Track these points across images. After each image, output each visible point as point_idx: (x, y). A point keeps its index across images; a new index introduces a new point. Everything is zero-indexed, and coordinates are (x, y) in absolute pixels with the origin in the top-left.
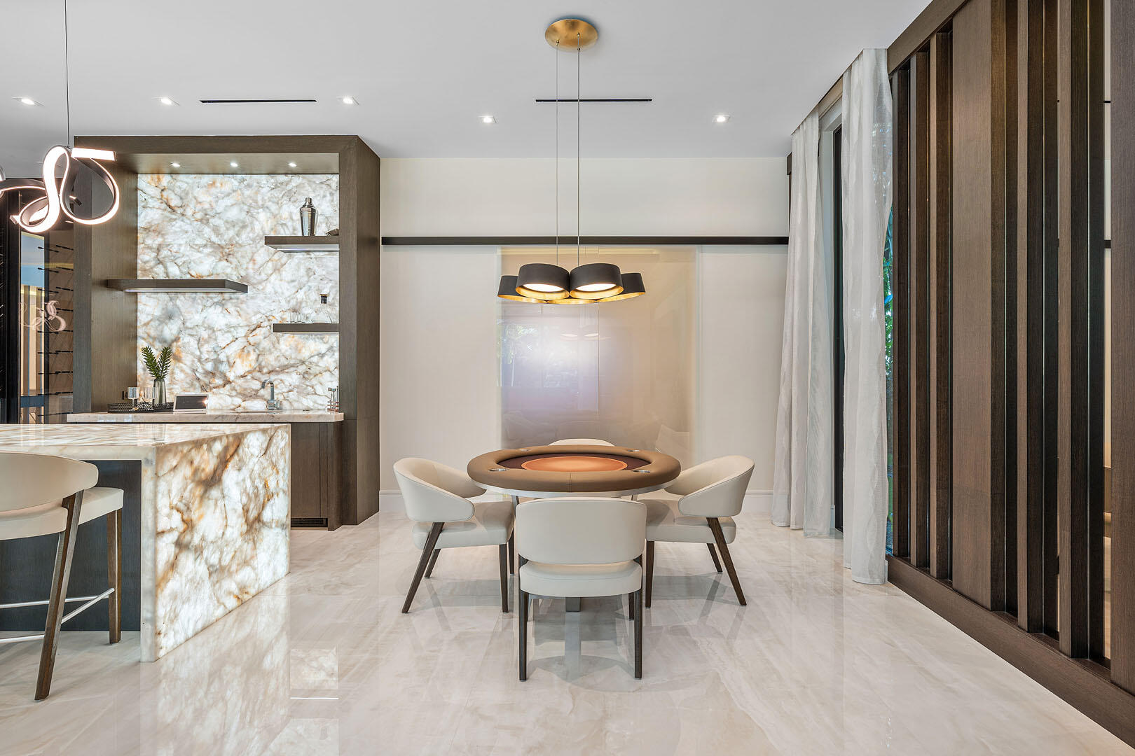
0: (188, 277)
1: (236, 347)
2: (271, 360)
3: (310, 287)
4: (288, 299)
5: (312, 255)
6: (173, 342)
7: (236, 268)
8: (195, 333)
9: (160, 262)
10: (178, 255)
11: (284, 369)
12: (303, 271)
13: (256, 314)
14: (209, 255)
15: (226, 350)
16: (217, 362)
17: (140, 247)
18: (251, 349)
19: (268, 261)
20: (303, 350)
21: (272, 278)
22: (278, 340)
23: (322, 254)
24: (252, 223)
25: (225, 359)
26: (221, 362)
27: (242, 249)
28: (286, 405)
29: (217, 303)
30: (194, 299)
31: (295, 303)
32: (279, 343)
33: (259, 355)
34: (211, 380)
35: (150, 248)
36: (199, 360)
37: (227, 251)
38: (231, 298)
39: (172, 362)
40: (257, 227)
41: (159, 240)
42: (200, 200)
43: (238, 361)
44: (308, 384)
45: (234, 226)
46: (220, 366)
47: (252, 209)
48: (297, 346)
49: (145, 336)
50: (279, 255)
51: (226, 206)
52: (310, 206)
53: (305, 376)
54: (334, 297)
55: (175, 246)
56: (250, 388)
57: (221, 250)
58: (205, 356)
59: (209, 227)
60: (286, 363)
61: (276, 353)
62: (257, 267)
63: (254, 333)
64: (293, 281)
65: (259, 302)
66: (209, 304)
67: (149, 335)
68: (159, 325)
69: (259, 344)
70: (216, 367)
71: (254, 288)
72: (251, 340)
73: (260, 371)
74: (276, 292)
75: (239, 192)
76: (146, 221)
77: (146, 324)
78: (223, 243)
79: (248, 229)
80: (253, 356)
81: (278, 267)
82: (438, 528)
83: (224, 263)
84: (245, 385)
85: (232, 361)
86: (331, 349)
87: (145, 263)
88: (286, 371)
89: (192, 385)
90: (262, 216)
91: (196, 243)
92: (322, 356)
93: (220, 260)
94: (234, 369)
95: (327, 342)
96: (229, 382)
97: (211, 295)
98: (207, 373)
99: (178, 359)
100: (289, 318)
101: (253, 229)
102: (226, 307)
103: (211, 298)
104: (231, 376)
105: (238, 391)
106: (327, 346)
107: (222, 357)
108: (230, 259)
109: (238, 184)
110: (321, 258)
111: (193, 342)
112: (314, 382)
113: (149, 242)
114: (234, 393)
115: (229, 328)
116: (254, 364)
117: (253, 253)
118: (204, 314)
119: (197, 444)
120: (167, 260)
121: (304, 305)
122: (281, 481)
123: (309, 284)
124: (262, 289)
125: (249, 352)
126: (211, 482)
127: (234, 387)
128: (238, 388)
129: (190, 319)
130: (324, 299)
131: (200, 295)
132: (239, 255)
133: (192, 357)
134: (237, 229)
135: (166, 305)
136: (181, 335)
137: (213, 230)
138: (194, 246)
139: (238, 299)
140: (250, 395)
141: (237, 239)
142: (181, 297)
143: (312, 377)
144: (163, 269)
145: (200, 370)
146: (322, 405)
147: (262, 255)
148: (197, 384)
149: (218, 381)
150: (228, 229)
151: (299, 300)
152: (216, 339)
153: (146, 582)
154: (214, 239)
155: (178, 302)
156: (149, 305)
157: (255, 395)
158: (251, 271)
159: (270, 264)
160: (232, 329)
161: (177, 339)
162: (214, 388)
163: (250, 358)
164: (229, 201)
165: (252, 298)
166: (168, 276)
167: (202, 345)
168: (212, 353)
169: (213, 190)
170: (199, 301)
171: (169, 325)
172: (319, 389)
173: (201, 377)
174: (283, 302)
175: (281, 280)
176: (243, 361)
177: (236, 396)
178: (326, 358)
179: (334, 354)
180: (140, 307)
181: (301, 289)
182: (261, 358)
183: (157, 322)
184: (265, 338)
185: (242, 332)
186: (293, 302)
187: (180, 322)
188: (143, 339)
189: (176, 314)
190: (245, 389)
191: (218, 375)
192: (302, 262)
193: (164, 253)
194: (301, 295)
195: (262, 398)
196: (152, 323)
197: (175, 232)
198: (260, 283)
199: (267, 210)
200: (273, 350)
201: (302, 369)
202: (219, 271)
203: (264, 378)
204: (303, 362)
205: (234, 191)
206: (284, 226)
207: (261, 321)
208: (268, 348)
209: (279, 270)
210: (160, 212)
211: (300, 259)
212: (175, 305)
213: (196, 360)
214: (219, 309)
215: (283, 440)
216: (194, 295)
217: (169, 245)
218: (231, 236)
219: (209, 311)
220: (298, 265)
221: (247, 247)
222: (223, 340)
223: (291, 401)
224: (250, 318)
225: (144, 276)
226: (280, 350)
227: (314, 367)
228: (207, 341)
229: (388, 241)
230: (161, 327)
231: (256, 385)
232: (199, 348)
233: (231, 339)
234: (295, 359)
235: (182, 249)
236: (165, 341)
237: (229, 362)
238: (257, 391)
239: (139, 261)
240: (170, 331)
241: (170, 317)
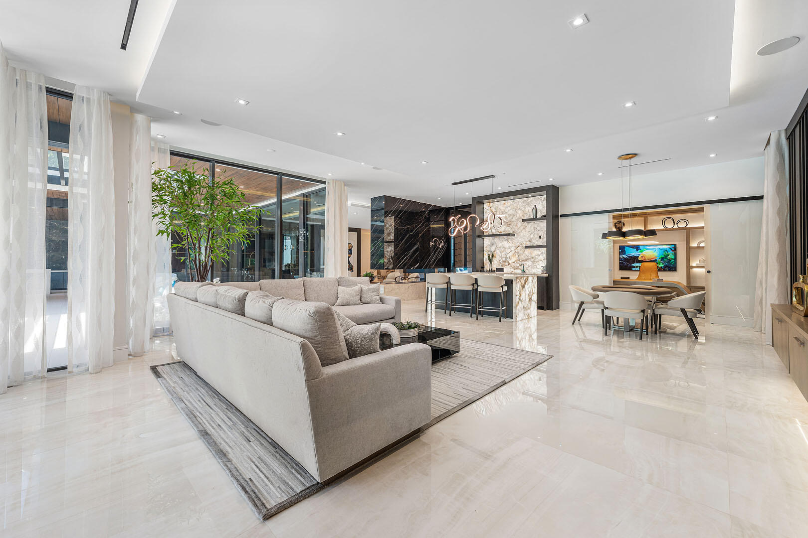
0: (498, 233)
1: (511, 254)
2: (522, 257)
3: (535, 233)
4: (528, 238)
7: (512, 229)
8: (500, 249)
9: (490, 228)
11: (526, 260)
12: (532, 228)
13: (518, 243)
14: (504, 226)
15: (509, 254)
16: (506, 258)
18: (516, 254)
19: (522, 227)
20: (533, 254)
21: (523, 231)
22: (526, 251)
24: (516, 214)
27: (513, 223)
28: (527, 271)
29: (506, 240)
30: (500, 239)
31: (530, 239)
34: (505, 263)
37: (509, 225)
38: (510, 239)
39: (494, 258)
40: (518, 215)
42: (501, 209)
43: (513, 258)
44: (534, 265)
45: (511, 216)
47: (516, 210)
48: (531, 253)
50: (525, 223)
51: (509, 210)
52: (536, 208)
53: (533, 262)
54: (544, 236)
56: (516, 266)
57: (507, 223)
58: (502, 256)
60: (528, 258)
61: (524, 255)
62: (518, 229)
63: (517, 249)
64: (529, 232)
65: (519, 239)
66: (504, 241)
67: (488, 250)
69: (519, 252)
70: (506, 260)
71: (517, 235)
72: (517, 251)
73: (519, 261)
74: (524, 236)
75: (513, 205)
76: (486, 217)
77: (486, 247)
79: (516, 217)
80: (517, 256)
81: (525, 227)
82: (582, 303)
83: (508, 227)
84: (514, 265)
85: (510, 258)
86: (542, 253)
87: (486, 230)
88: (528, 260)
89: (500, 265)
90: (519, 212)
92: (539, 255)
94: (511, 260)
95: (541, 251)
96: (510, 264)
98: (504, 261)
99: (495, 257)
100: (529, 244)
102: (509, 242)
103: (504, 239)
104: (510, 262)
105: (512, 267)
106: (540, 253)
107: (508, 256)
108: (510, 227)
109: (512, 203)
110: (539, 224)
111: (500, 252)
112: (536, 264)
115: (510, 247)
116: (517, 259)
117: (518, 225)
118: (502, 244)
119: (521, 277)
121: (533, 239)
122: (535, 290)
124: (520, 235)
126: (523, 287)
129: (499, 245)
130: (540, 237)
132: (512, 225)
133: (499, 256)
135: (492, 242)
137: (505, 218)
139: (512, 239)
140: (516, 268)
141: (512, 220)
143: (535, 262)
144: (491, 231)
145: (502, 260)
146: (539, 271)
147: (520, 225)
149: (507, 264)
150: (509, 217)
152: (506, 251)
153: (514, 305)
154: (505, 220)
155: (495, 240)
156: (487, 241)
157: (518, 268)
158: (516, 230)
161: (495, 251)
162: (505, 266)
164: (509, 208)
165: (517, 238)
166: (492, 233)
168: (505, 255)
169: (505, 206)
171: (493, 247)
172: (538, 266)
173: (501, 263)
174: (526, 239)
175: (526, 232)
179: (543, 255)
180: (485, 243)
181: (532, 234)
182: (519, 257)
183: (490, 246)
184: (521, 250)
185: (513, 248)
187: (496, 246)
188: (486, 251)
189: (495, 244)
191: (507, 262)
194: (532, 236)
195: (520, 269)
196: (488, 247)
198: (519, 233)
199: (521, 210)
201: (532, 260)
202: (507, 230)
203: (521, 263)
204: (533, 258)
205: (511, 205)
206: (526, 214)
207: (520, 245)
208: (522, 253)
209: (525, 229)
210: (490, 214)
212: (494, 242)
214: (507, 242)
215: (536, 280)
218: (510, 219)
219: (504, 243)
220: (531, 226)
222: (508, 251)
223: (529, 270)
224: (516, 244)
225: (485, 233)
226: (526, 254)
227: (536, 259)
228: (503, 252)
229: (561, 216)
230: (491, 248)
231: (518, 265)
232: (501, 254)
233: (510, 251)
234: (530, 256)
236: (492, 252)
239: (484, 229)
240: (493, 249)
241: (493, 245)
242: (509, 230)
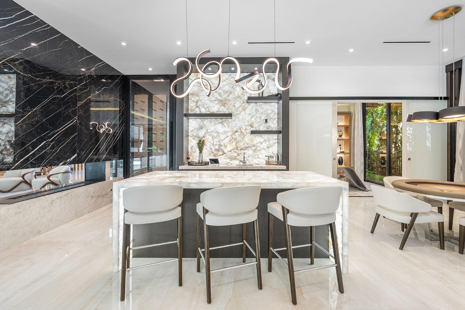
0: (209, 113)
1: (227, 140)
2: (241, 145)
3: (257, 116)
4: (248, 121)
5: (258, 104)
6: (203, 137)
7: (228, 109)
8: (211, 134)
9: (198, 107)
10: (205, 104)
11: (246, 148)
12: (254, 110)
13: (235, 127)
14: (217, 104)
15: (223, 141)
16: (220, 145)
17: (190, 101)
18: (233, 140)
19: (240, 106)
20: (254, 141)
21: (242, 113)
22: (244, 137)
23: (261, 103)
24: (234, 92)
25: (223, 144)
26: (222, 146)
27: (231, 102)
29: (219, 123)
30: (211, 121)
31: (251, 123)
32: (244, 138)
33: (236, 143)
34: (218, 153)
35: (194, 101)
36: (213, 145)
37: (224, 102)
38: (225, 121)
40: (236, 93)
41: (197, 98)
42: (213, 83)
43: (228, 145)
44: (256, 154)
45: (227, 93)
46: (221, 147)
47: (234, 86)
48: (251, 139)
49: (192, 135)
51: (224, 85)
53: (255, 151)
55: (203, 101)
56: (233, 156)
57: (221, 102)
58: (215, 143)
59: (217, 93)
60: (247, 146)
61: (243, 142)
62: (236, 109)
63: (235, 134)
64: (250, 114)
65: (237, 122)
66: (217, 123)
67: (193, 135)
68: (197, 131)
69: (237, 138)
70: (219, 148)
71: (235, 117)
72: (234, 137)
73: (237, 149)
74: (243, 119)
75: (229, 79)
76: (192, 91)
77: (192, 131)
78: (222, 99)
79: (233, 94)
80: (234, 143)
81: (244, 109)
83: (223, 107)
84: (231, 155)
85: (226, 145)
87: (192, 107)
88: (247, 149)
89: (210, 154)
91: (212, 99)
92: (262, 143)
93: (221, 106)
94: (227, 148)
95: (263, 138)
96: (225, 153)
97: (218, 120)
98: (216, 150)
100: (248, 129)
101: (234, 94)
102: (224, 124)
103: (218, 121)
104: (226, 151)
105: (228, 157)
106: (264, 139)
107: (222, 144)
108: (225, 105)
109: (228, 76)
110: (261, 105)
111: (210, 138)
112: (258, 153)
113: (193, 99)
114: (227, 158)
115: (225, 132)
116: (235, 146)
117: (234, 103)
118: (215, 127)
120: (200, 106)
121: (255, 123)
123: (257, 115)
124: (238, 117)
125: (233, 142)
127: (227, 155)
128: (228, 156)
129: (209, 129)
130: (266, 121)
131: (213, 120)
132: (229, 104)
133: (210, 144)
134: (228, 94)
135: (200, 123)
136: (206, 135)
137: (218, 94)
138: (211, 101)
139: (228, 121)
140: (233, 158)
141: (228, 98)
142: (206, 120)
143: (257, 151)
144: (199, 109)
145: (213, 149)
146: (262, 162)
147: (238, 104)
148: (212, 154)
149: (220, 153)
150: (224, 94)
151: (252, 122)
152: (219, 137)
154: (219, 98)
155: (205, 122)
156: (193, 124)
157: (235, 158)
158: (233, 110)
159: (241, 108)
160: (226, 133)
161: (204, 137)
162: (219, 155)
163: (233, 144)
164: (225, 83)
165: (234, 121)
166: (200, 112)
167: (214, 139)
168: (218, 142)
170: (213, 122)
171: (201, 131)
172: (260, 156)
173: (214, 151)
174: (246, 122)
175: (245, 114)
176: (230, 145)
177: (227, 159)
178: (263, 144)
179: (266, 143)
180: (190, 124)
181: (253, 117)
182: (237, 144)
183: (196, 130)
184: (239, 136)
185: (230, 134)
186: (250, 122)
187: (206, 130)
188: (191, 136)
189: (204, 127)
190: (231, 156)
191: (220, 150)
192: (254, 106)
193: (199, 103)
194: (253, 120)
195: (238, 159)
196: (194, 130)
197: (204, 95)
198: (237, 115)
199: (240, 87)
200: (242, 141)
201: (254, 148)
202: (221, 110)
203: (239, 152)
204: (254, 146)
205: (227, 79)
206: (247, 93)
207: (237, 129)
208: (240, 140)
209: (244, 110)
210: (197, 87)
211: (253, 105)
212: (203, 123)
213: (212, 145)
214: (221, 125)
216: (211, 120)
217: (201, 100)
218: (225, 96)
219: (217, 126)
220: (252, 108)
221: (232, 101)
222: (222, 137)
223: (249, 160)
224: (233, 128)
225: (191, 112)
226: (245, 141)
227: (258, 147)
228: (216, 138)
230: (198, 132)
231: (236, 154)
232: (213, 140)
233: (226, 137)
234: (251, 144)
235: (206, 102)
236: (199, 137)
237: (225, 146)
238: (236, 157)
239: (189, 106)
240: (201, 133)
241: (201, 128)
242: (224, 110)
